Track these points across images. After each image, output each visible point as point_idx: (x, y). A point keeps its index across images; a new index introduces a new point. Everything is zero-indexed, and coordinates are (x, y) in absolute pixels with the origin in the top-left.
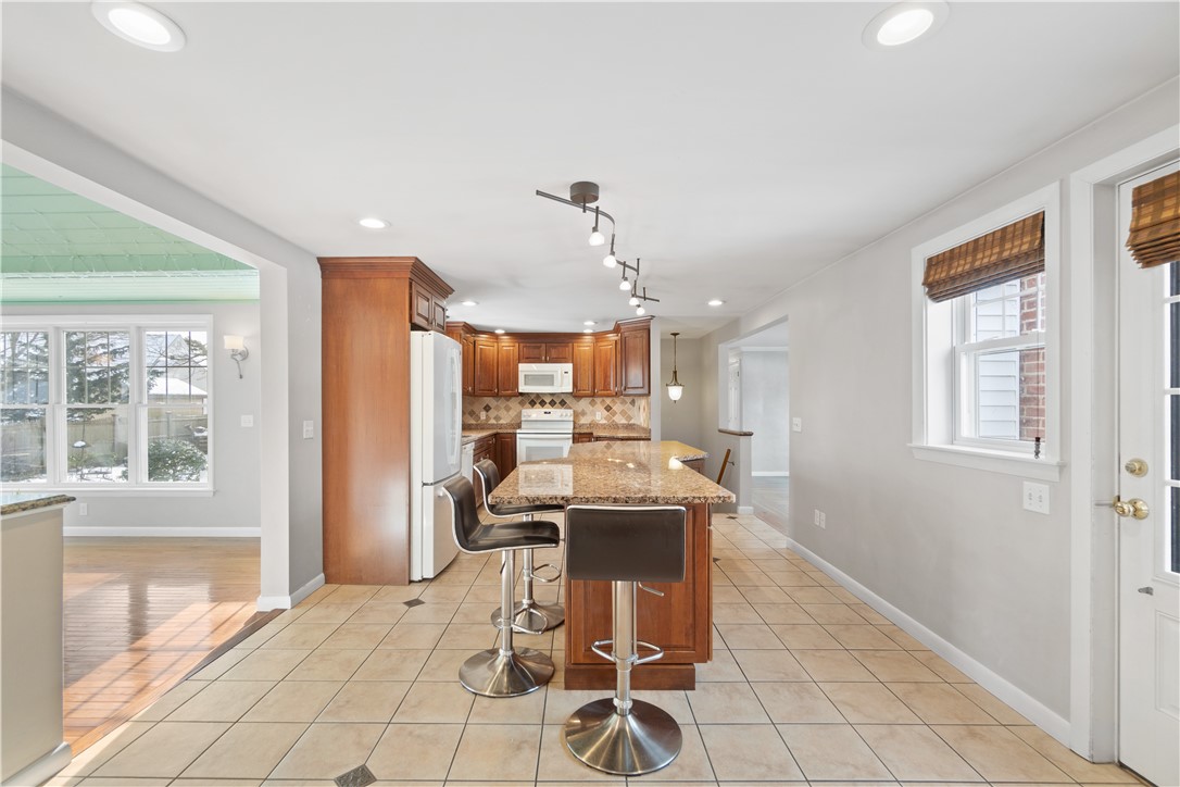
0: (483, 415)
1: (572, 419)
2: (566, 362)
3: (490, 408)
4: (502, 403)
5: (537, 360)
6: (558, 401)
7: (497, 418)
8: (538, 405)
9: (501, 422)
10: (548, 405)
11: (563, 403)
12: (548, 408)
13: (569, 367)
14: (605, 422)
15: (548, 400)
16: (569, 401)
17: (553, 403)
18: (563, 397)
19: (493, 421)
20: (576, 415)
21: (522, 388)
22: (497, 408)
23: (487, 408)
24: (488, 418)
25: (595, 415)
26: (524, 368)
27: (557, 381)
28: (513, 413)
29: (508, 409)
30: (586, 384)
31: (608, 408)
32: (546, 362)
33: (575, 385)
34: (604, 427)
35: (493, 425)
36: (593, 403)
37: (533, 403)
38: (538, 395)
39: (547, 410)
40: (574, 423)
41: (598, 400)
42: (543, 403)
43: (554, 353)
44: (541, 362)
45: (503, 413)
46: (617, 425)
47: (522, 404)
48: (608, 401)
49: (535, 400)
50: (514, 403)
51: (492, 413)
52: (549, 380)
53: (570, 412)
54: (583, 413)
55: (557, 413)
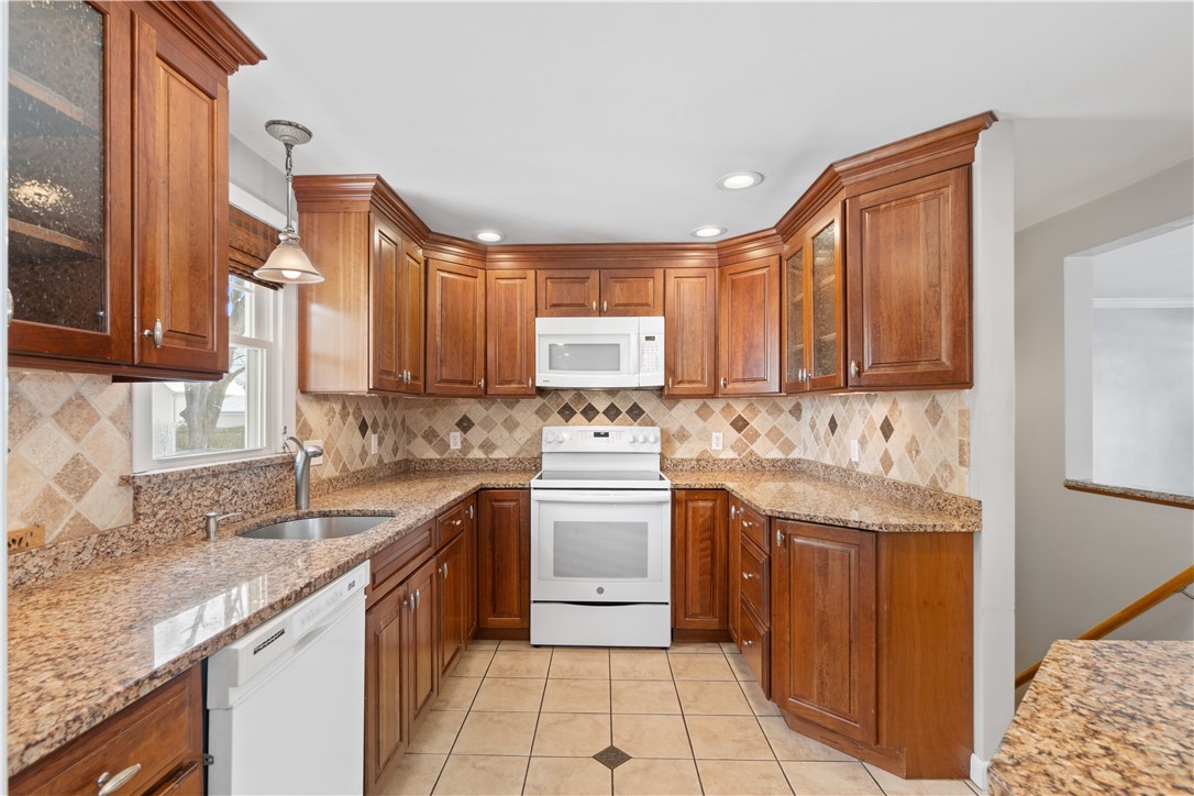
0: (455, 440)
1: (657, 448)
2: (648, 314)
3: (471, 424)
4: (498, 412)
5: (578, 309)
6: (626, 406)
7: (487, 446)
8: (578, 417)
9: (497, 454)
10: (601, 417)
11: (636, 413)
12: (602, 423)
13: (655, 325)
14: (730, 454)
15: (601, 405)
16: (650, 406)
17: (612, 413)
18: (635, 397)
19: (477, 454)
20: (666, 439)
21: (545, 377)
22: (488, 424)
23: (465, 424)
24: (466, 446)
25: (708, 439)
26: (551, 331)
27: (628, 357)
28: (522, 435)
29: (511, 425)
30: (695, 367)
31: (740, 424)
32: (601, 313)
33: (670, 370)
34: (730, 467)
35: (477, 461)
36: (703, 413)
37: (567, 413)
38: (579, 393)
39: (602, 429)
40: (663, 457)
41: (716, 406)
42: (590, 413)
43: (619, 293)
44: (587, 313)
45: (499, 434)
46: (760, 461)
47: (543, 413)
48: (739, 408)
49: (572, 405)
50: (525, 413)
51: (477, 436)
52: (609, 354)
53: (653, 433)
54: (683, 436)
55: (624, 435)
